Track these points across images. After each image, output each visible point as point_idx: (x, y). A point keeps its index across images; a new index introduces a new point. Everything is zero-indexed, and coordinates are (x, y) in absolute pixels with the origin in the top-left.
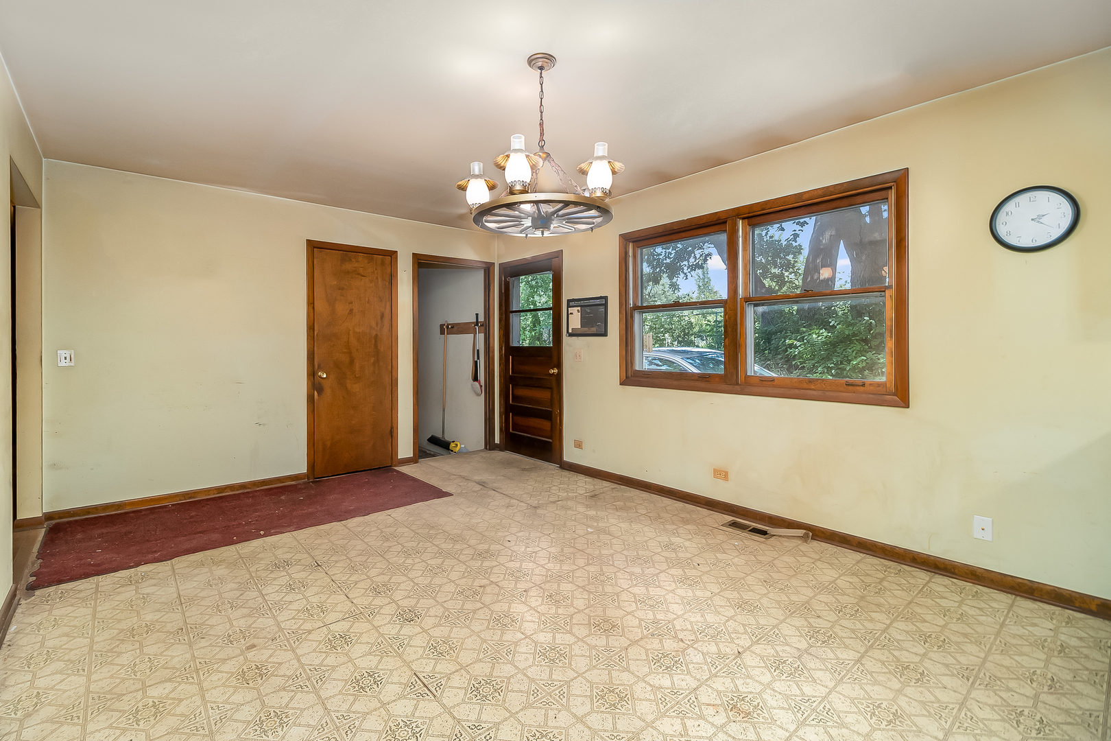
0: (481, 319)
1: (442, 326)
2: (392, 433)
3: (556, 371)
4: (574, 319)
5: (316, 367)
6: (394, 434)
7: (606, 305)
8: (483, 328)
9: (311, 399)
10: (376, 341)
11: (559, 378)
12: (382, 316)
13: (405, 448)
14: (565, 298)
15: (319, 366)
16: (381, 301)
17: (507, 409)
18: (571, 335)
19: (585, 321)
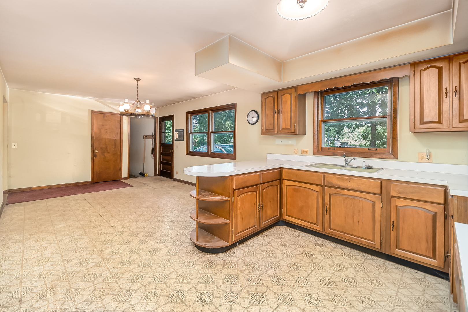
0: (154, 135)
1: (144, 136)
2: (120, 170)
3: (172, 151)
4: (176, 136)
5: (94, 149)
6: (121, 170)
7: (183, 132)
8: (154, 137)
9: (92, 159)
10: (115, 141)
11: (173, 153)
12: (117, 134)
13: (125, 174)
14: (174, 129)
15: (95, 149)
16: (117, 129)
17: (161, 163)
18: (176, 140)
19: (179, 136)
